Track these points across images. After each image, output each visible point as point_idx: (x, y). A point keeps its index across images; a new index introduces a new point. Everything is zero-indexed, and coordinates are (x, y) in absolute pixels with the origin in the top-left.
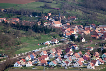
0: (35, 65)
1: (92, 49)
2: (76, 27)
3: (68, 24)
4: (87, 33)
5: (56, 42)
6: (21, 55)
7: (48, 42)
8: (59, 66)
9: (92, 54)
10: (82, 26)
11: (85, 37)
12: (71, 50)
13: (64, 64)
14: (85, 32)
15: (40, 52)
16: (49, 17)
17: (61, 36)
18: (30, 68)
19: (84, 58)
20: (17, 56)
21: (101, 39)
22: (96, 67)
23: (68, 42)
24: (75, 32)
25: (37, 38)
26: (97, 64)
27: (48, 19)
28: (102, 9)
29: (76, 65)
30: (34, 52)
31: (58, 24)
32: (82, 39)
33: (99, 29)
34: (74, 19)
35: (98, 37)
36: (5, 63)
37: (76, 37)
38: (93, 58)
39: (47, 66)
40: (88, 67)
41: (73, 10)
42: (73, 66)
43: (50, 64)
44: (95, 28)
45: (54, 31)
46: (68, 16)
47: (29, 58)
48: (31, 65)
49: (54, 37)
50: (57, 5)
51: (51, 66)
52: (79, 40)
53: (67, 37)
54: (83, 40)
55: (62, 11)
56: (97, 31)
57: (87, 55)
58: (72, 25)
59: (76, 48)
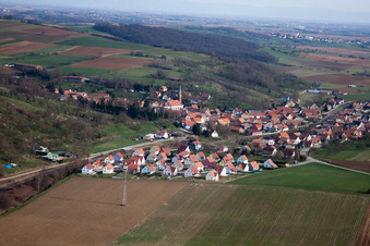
0: (118, 172)
1: (225, 149)
2: (208, 112)
3: (195, 107)
4: (224, 122)
5: (166, 135)
6: (99, 154)
7: (152, 136)
8: (158, 174)
9: (221, 158)
10: (217, 110)
11: (219, 129)
12: (188, 149)
13: (167, 171)
14: (221, 121)
15: (132, 151)
16: (163, 93)
17: (176, 125)
18: (109, 177)
19: (205, 163)
20: (92, 156)
21: (246, 133)
22: (220, 177)
23: (187, 136)
24: (202, 121)
25: (134, 129)
26: (224, 173)
27: (161, 98)
28: (260, 84)
29: (188, 174)
30: (123, 152)
31: (177, 106)
32: (212, 131)
33: (247, 117)
34: (206, 99)
35: (241, 130)
36: (66, 167)
37: (204, 129)
38: (221, 164)
39: (138, 174)
40: (208, 178)
41: (207, 83)
42: (183, 175)
43: (143, 171)
44: (240, 116)
45: (166, 116)
46: (196, 92)
47: (110, 161)
48: (111, 171)
49: (165, 127)
50: (179, 74)
51: (145, 174)
52: (207, 134)
53: (188, 127)
54: (215, 135)
55: (186, 84)
56: (242, 120)
57: (211, 158)
58: (201, 108)
59: (199, 147)
